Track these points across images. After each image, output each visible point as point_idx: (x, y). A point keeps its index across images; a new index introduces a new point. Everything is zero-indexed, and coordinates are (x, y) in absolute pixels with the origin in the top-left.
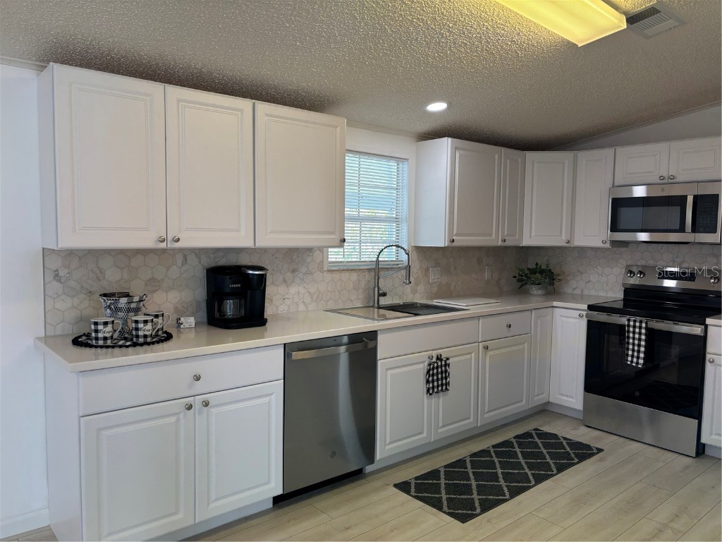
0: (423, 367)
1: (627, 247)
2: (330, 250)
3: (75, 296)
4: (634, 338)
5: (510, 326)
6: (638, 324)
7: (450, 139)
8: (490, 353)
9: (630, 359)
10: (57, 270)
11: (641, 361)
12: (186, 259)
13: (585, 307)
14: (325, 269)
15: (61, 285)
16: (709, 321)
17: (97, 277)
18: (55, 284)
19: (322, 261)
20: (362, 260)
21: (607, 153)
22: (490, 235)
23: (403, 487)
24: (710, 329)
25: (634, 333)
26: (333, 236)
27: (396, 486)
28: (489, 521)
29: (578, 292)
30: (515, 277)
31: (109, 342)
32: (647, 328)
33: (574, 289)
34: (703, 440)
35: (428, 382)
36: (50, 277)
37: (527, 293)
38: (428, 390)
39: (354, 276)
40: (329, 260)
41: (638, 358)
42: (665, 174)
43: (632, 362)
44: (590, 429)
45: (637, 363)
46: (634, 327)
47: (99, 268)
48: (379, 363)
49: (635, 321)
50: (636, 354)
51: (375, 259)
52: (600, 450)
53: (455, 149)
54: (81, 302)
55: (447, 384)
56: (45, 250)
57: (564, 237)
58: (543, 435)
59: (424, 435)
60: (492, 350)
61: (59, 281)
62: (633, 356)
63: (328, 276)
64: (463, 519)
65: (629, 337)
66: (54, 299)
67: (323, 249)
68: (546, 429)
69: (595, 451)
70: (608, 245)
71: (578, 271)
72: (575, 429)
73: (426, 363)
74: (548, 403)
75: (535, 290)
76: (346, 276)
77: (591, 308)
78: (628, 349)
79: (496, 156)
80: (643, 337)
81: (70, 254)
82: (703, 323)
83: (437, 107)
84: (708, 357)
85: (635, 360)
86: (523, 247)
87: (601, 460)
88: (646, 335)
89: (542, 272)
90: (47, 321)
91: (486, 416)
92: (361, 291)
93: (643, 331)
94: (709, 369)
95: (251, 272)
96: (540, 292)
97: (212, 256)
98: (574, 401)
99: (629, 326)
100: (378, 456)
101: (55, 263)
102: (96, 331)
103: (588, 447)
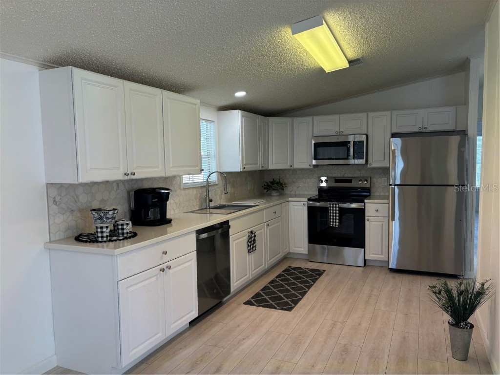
0: (246, 238)
1: (318, 167)
2: (183, 176)
3: (64, 213)
4: (333, 216)
5: (275, 213)
6: (334, 206)
7: (240, 111)
8: (269, 227)
9: (332, 223)
10: (54, 198)
11: (337, 224)
12: (118, 186)
13: (306, 200)
14: (182, 188)
15: (57, 207)
16: (366, 201)
17: (75, 201)
18: (54, 206)
19: (180, 184)
20: (194, 181)
21: (310, 119)
22: (257, 164)
23: (248, 303)
24: (367, 204)
25: (333, 210)
26: (197, 168)
27: (245, 303)
28: (301, 308)
29: (293, 193)
30: (263, 187)
31: (105, 239)
32: (339, 207)
33: (291, 191)
34: (366, 258)
35: (248, 246)
36: (51, 202)
37: (270, 195)
38: (249, 251)
39: (195, 191)
40: (184, 182)
41: (336, 222)
42: (338, 131)
43: (333, 225)
44: (313, 263)
45: (336, 225)
46: (333, 207)
47: (76, 195)
48: (231, 237)
49: (333, 204)
50: (334, 221)
51: (206, 180)
52: (324, 271)
53: (243, 116)
54: (68, 217)
55: (256, 246)
56: (48, 185)
57: (289, 164)
58: (295, 269)
59: (248, 275)
60: (271, 226)
61: (56, 204)
62: (333, 222)
63: (183, 192)
64: (290, 309)
65: (330, 216)
66: (54, 216)
67: (180, 176)
68: (293, 265)
69: (323, 271)
70: (312, 167)
71: (293, 182)
72: (307, 264)
73: (247, 236)
74: (289, 253)
75: (275, 193)
76: (191, 191)
77: (309, 200)
78: (330, 219)
79: (258, 120)
80: (337, 212)
81: (61, 187)
82: (363, 202)
83: (240, 94)
84: (366, 218)
85: (334, 224)
86: (269, 170)
87: (328, 275)
88: (339, 210)
89: (277, 183)
90: (51, 231)
91: (269, 262)
92: (198, 200)
93: (337, 209)
94: (367, 224)
95: (163, 191)
96: (277, 194)
97: (130, 183)
98: (303, 249)
99: (330, 207)
100: (232, 290)
101: (54, 192)
102: (102, 232)
103: (318, 270)
